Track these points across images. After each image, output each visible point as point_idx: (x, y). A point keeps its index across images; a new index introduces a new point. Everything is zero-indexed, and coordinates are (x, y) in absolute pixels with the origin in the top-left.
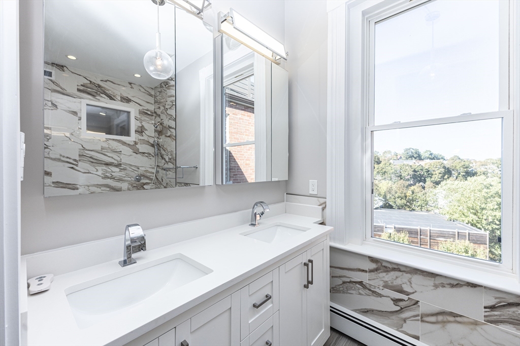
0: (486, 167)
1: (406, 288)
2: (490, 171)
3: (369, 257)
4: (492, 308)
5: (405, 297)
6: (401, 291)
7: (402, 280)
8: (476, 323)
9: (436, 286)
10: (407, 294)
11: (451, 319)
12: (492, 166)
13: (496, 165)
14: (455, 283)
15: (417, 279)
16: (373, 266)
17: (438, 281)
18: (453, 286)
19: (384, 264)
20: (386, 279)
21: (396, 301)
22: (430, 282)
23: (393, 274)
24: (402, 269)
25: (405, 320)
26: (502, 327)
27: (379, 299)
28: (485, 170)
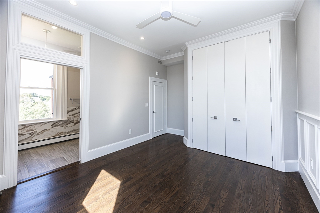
0: (23, 98)
1: (33, 129)
2: (25, 101)
3: (21, 125)
4: (52, 125)
5: (33, 131)
6: (32, 130)
7: (32, 128)
8: (49, 129)
9: (41, 125)
10: (34, 130)
11: (44, 131)
12: (27, 98)
13: (29, 97)
14: (45, 123)
15: (36, 126)
16: (23, 127)
17: (42, 124)
18: (45, 124)
19: (27, 125)
20: (27, 129)
21: (30, 134)
22: (40, 125)
23: (30, 127)
24: (32, 124)
25: (33, 137)
26: (54, 128)
27: (25, 136)
28: (23, 100)
